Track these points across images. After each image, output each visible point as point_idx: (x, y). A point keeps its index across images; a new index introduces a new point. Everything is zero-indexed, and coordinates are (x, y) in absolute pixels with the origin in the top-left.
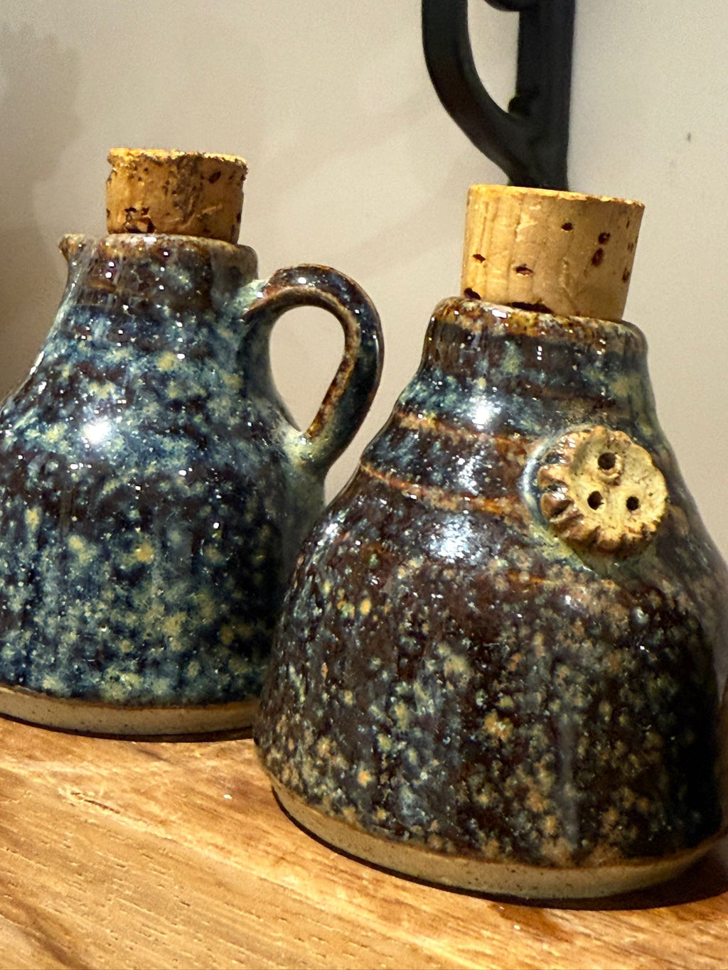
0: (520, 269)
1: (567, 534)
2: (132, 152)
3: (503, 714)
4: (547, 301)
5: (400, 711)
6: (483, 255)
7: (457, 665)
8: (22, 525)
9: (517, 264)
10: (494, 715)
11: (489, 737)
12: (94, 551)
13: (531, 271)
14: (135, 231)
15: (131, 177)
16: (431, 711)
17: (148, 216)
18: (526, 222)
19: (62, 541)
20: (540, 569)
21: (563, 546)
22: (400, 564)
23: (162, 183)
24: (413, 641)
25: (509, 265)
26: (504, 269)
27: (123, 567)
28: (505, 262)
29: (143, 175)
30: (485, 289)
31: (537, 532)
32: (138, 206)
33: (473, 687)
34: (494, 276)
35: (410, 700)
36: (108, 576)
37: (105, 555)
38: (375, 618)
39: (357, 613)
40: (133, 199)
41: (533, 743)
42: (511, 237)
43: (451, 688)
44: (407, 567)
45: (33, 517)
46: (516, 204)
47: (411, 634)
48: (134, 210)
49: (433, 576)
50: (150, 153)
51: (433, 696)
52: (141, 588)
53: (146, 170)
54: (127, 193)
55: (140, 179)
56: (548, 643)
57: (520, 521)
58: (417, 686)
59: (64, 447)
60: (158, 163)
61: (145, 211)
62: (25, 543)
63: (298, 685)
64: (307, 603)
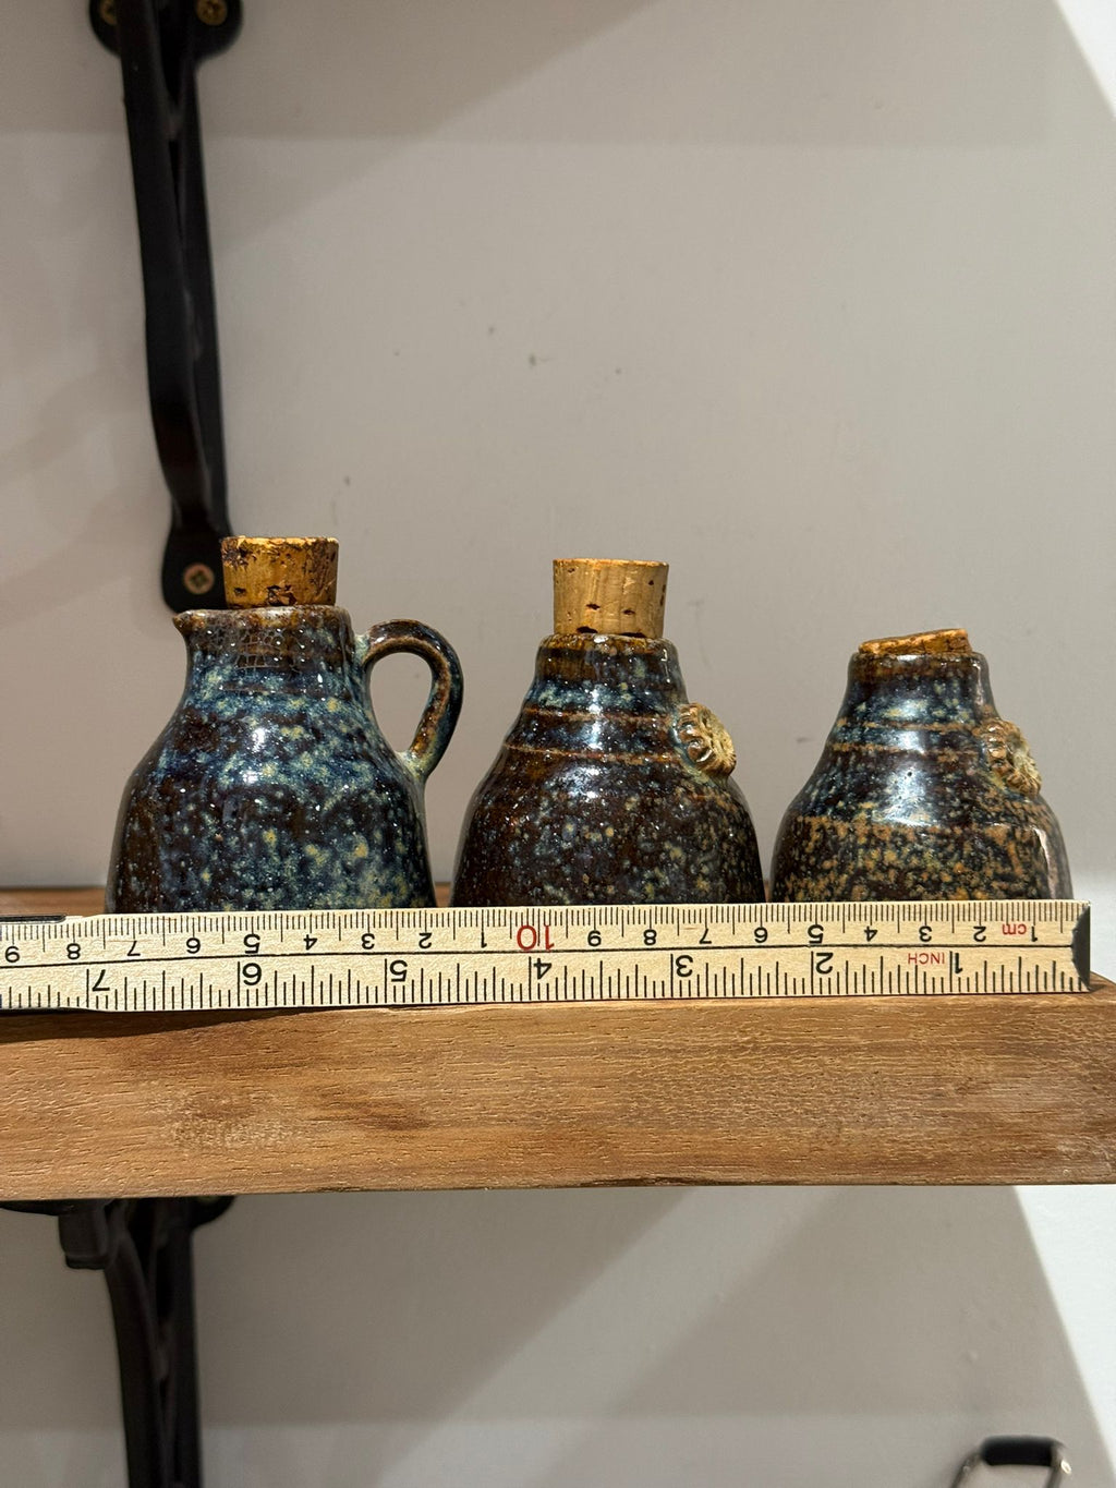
0: (627, 612)
1: (708, 767)
2: (273, 541)
3: (705, 877)
4: (643, 631)
5: (649, 888)
6: (598, 604)
7: (677, 853)
8: (261, 844)
9: (625, 609)
10: (701, 878)
11: (700, 891)
12: (327, 854)
13: (633, 613)
14: (279, 604)
15: (274, 561)
16: (668, 883)
17: (291, 591)
18: (629, 582)
19: (299, 851)
20: (699, 789)
21: (704, 775)
22: (625, 801)
23: (301, 565)
24: (648, 845)
25: (619, 612)
26: (616, 612)
27: (349, 863)
28: (617, 608)
29: (285, 559)
30: (601, 626)
31: (689, 770)
32: (281, 584)
33: (688, 863)
34: (609, 617)
35: (655, 880)
36: (340, 872)
37: (335, 855)
38: (620, 837)
39: (604, 837)
40: (276, 578)
41: (720, 890)
42: (619, 593)
43: (676, 867)
44: (630, 802)
45: (270, 836)
46: (623, 571)
47: (647, 841)
48: (278, 588)
49: (649, 804)
50: (290, 541)
51: (668, 874)
52: (363, 878)
53: (288, 555)
54: (269, 575)
55: (283, 563)
56: (716, 830)
57: (678, 764)
58: (657, 870)
59: (283, 779)
60: (296, 548)
61: (288, 588)
62: (268, 857)
63: (560, 895)
64: (550, 843)
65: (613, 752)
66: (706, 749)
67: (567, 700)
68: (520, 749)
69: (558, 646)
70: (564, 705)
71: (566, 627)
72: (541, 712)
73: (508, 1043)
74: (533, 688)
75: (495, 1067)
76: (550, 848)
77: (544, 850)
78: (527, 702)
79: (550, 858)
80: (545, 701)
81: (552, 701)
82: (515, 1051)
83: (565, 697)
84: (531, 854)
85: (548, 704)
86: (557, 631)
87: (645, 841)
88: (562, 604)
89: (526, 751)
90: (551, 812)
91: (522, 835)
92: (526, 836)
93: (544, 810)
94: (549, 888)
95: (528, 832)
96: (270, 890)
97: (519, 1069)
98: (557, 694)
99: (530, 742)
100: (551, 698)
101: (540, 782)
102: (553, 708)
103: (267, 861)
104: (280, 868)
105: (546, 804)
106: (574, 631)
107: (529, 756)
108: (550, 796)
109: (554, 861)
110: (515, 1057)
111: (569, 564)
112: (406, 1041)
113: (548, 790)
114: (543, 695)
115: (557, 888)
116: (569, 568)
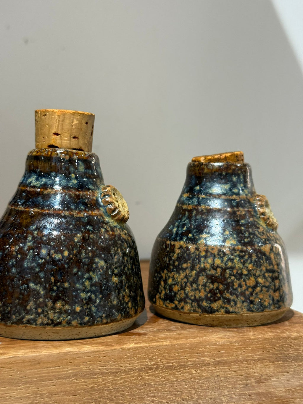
0: (74, 137)
1: (117, 218)
3: (116, 275)
4: (83, 148)
5: (87, 283)
6: (59, 133)
7: (102, 263)
9: (73, 136)
10: (114, 276)
11: (114, 283)
13: (78, 138)
16: (97, 280)
18: (75, 122)
20: (112, 229)
21: (114, 222)
22: (74, 236)
24: (87, 260)
25: (70, 137)
26: (69, 137)
28: (69, 135)
30: (61, 145)
31: (107, 219)
33: (107, 268)
34: (65, 140)
35: (90, 279)
38: (71, 256)
39: (63, 256)
41: (124, 282)
42: (70, 127)
43: (102, 271)
44: (77, 237)
46: (72, 116)
49: (87, 238)
51: (97, 275)
56: (122, 250)
57: (102, 216)
58: (91, 273)
63: (38, 288)
64: (33, 260)
65: (67, 210)
66: (116, 209)
67: (42, 183)
68: (17, 208)
69: (38, 154)
70: (42, 185)
71: (42, 145)
72: (28, 189)
73: (21, 375)
74: (25, 176)
75: (15, 390)
76: (33, 263)
77: (29, 264)
78: (22, 184)
79: (32, 268)
80: (30, 183)
81: (34, 183)
82: (26, 380)
83: (42, 181)
84: (22, 266)
85: (32, 184)
86: (37, 147)
87: (85, 258)
88: (40, 133)
89: (20, 209)
90: (34, 243)
91: (17, 256)
92: (19, 256)
93: (29, 242)
94: (32, 285)
95: (20, 254)
97: (29, 389)
98: (37, 180)
99: (22, 205)
100: (34, 182)
101: (27, 226)
102: (35, 187)
105: (30, 238)
106: (46, 147)
107: (22, 212)
108: (33, 234)
109: (35, 270)
110: (26, 383)
111: (44, 112)
113: (32, 231)
114: (29, 180)
115: (36, 285)
116: (43, 114)
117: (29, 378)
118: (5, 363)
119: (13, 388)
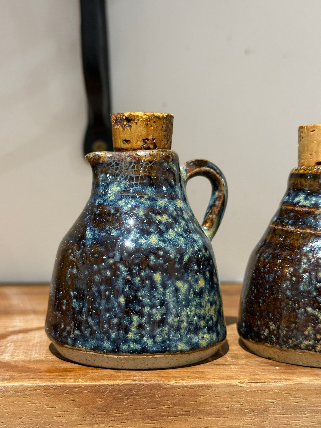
2: (146, 114)
8: (152, 281)
12: (187, 286)
14: (149, 148)
15: (147, 125)
17: (155, 141)
19: (173, 284)
23: (160, 127)
27: (197, 290)
29: (153, 124)
32: (150, 137)
36: (193, 295)
37: (190, 287)
40: (148, 134)
45: (157, 277)
48: (148, 139)
50: (156, 114)
52: (203, 297)
53: (154, 122)
54: (144, 132)
55: (151, 126)
59: (162, 244)
60: (158, 118)
61: (153, 139)
62: (157, 289)
63: (316, 313)
64: (309, 283)
67: (313, 202)
68: (285, 229)
69: (306, 172)
70: (312, 204)
71: (309, 162)
72: (296, 209)
73: (307, 403)
74: (288, 194)
75: (300, 418)
76: (309, 286)
77: (306, 287)
79: (309, 292)
80: (298, 202)
81: (303, 202)
82: (312, 408)
83: (311, 201)
84: (298, 289)
85: (300, 204)
86: (300, 164)
88: (306, 149)
89: (289, 230)
90: (309, 266)
91: (291, 278)
92: (294, 279)
93: (305, 264)
94: (309, 309)
95: (295, 276)
96: (159, 307)
97: (314, 418)
98: (306, 199)
99: (292, 225)
100: (302, 201)
101: (300, 248)
102: (304, 206)
103: (156, 290)
104: (164, 294)
105: (305, 261)
106: (314, 164)
107: (292, 232)
108: (307, 256)
109: (312, 293)
110: (312, 411)
111: (312, 127)
112: (248, 402)
113: (306, 252)
114: (297, 199)
115: (314, 309)
116: (311, 130)
117: (315, 406)
118: (290, 390)
119: (298, 415)
